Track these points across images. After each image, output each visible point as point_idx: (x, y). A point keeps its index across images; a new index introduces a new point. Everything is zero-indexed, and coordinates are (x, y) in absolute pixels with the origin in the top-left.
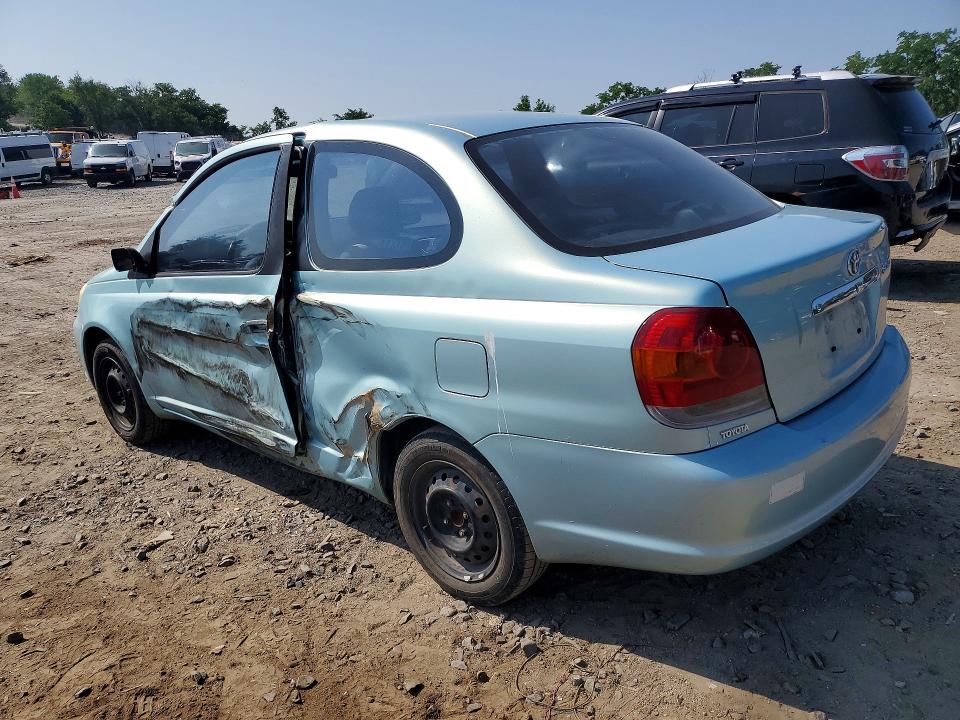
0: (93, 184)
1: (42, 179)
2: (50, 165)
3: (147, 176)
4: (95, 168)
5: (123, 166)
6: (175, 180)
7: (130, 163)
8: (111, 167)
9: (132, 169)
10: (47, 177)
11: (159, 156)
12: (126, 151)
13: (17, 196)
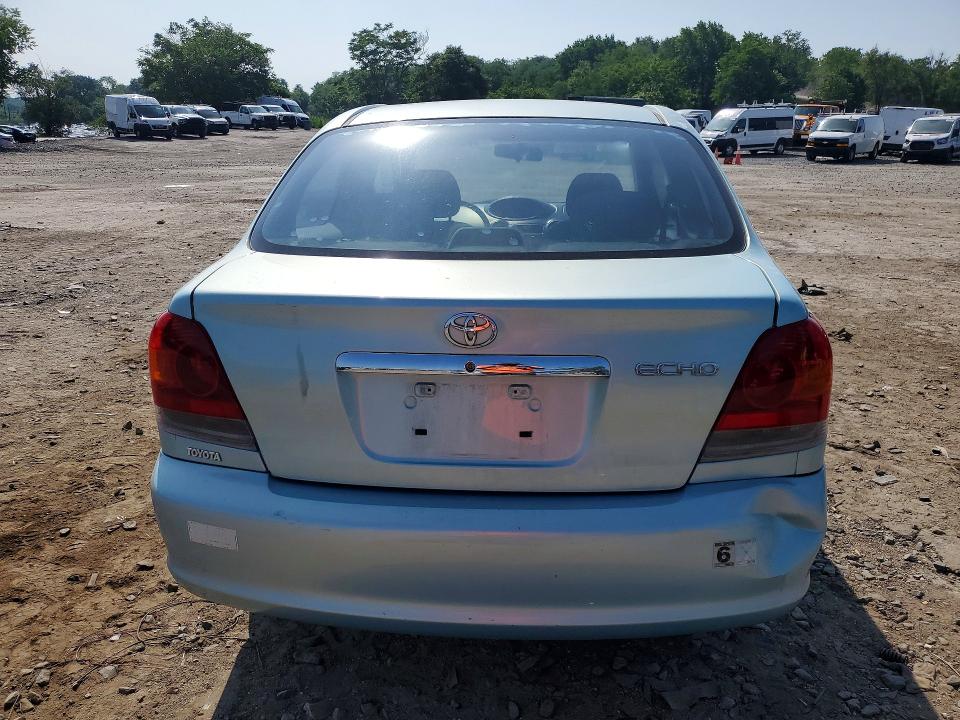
0: (811, 158)
1: (776, 150)
2: (787, 137)
3: (871, 154)
4: (818, 141)
5: (845, 141)
6: (899, 159)
7: (855, 138)
8: (833, 142)
9: (854, 145)
10: (781, 148)
11: (897, 132)
12: (857, 127)
13: (738, 163)
